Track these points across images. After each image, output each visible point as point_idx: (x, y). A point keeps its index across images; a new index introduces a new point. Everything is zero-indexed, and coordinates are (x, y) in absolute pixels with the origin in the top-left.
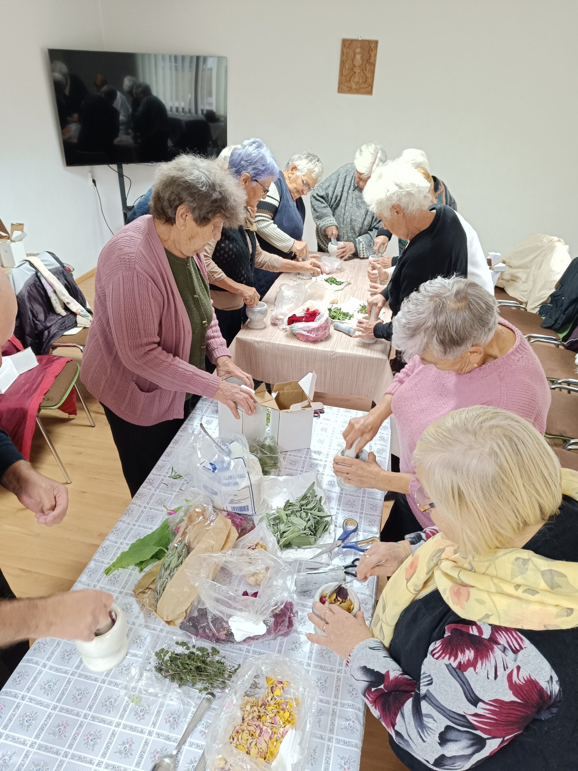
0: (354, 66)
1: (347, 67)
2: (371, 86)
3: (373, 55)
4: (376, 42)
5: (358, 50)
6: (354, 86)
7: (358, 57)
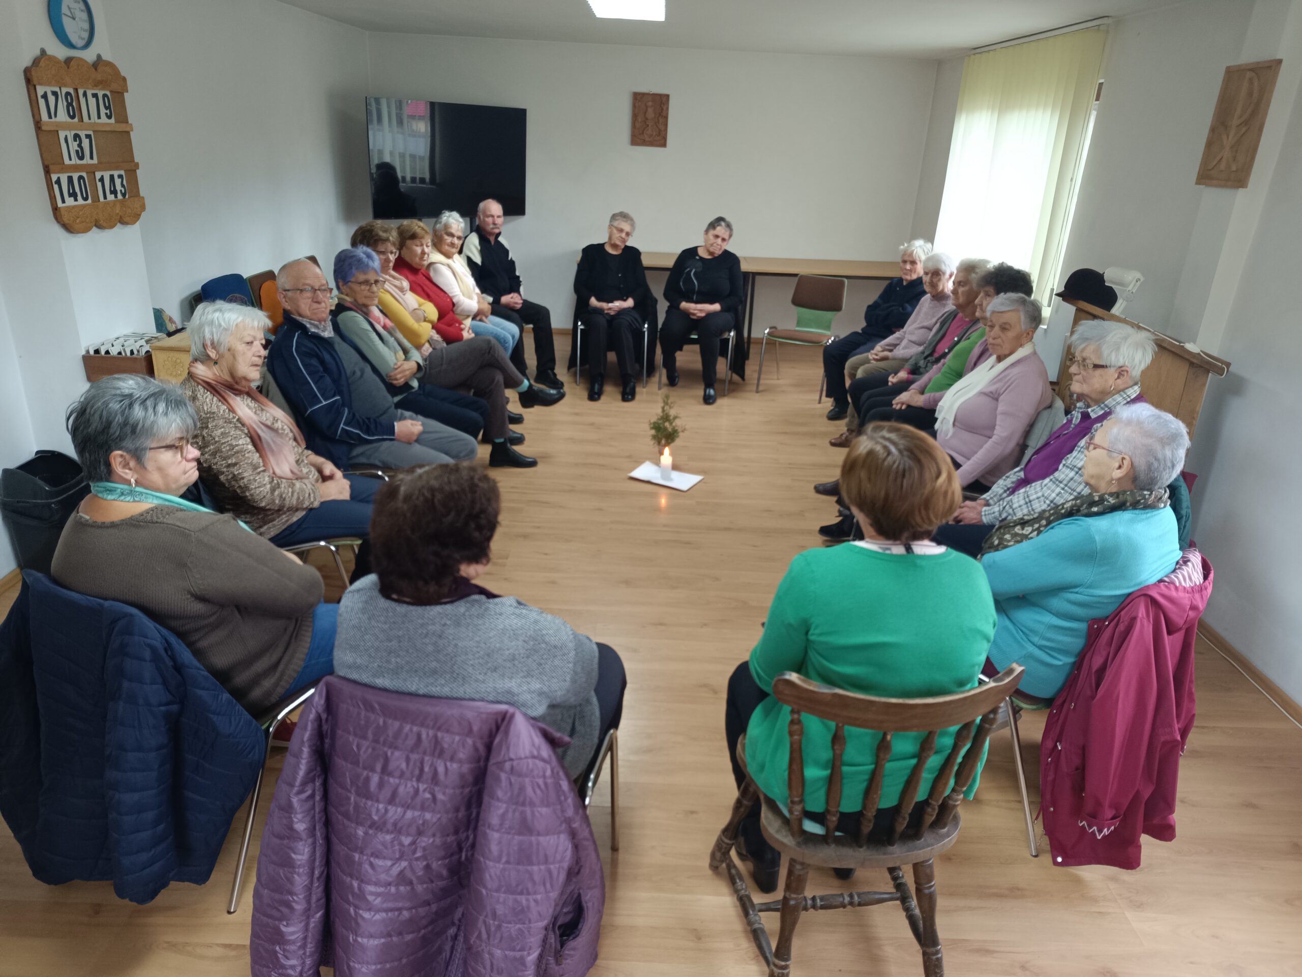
0: (647, 119)
1: (640, 120)
2: (665, 139)
3: (665, 108)
4: (668, 96)
5: (650, 104)
6: (647, 139)
7: (650, 110)
